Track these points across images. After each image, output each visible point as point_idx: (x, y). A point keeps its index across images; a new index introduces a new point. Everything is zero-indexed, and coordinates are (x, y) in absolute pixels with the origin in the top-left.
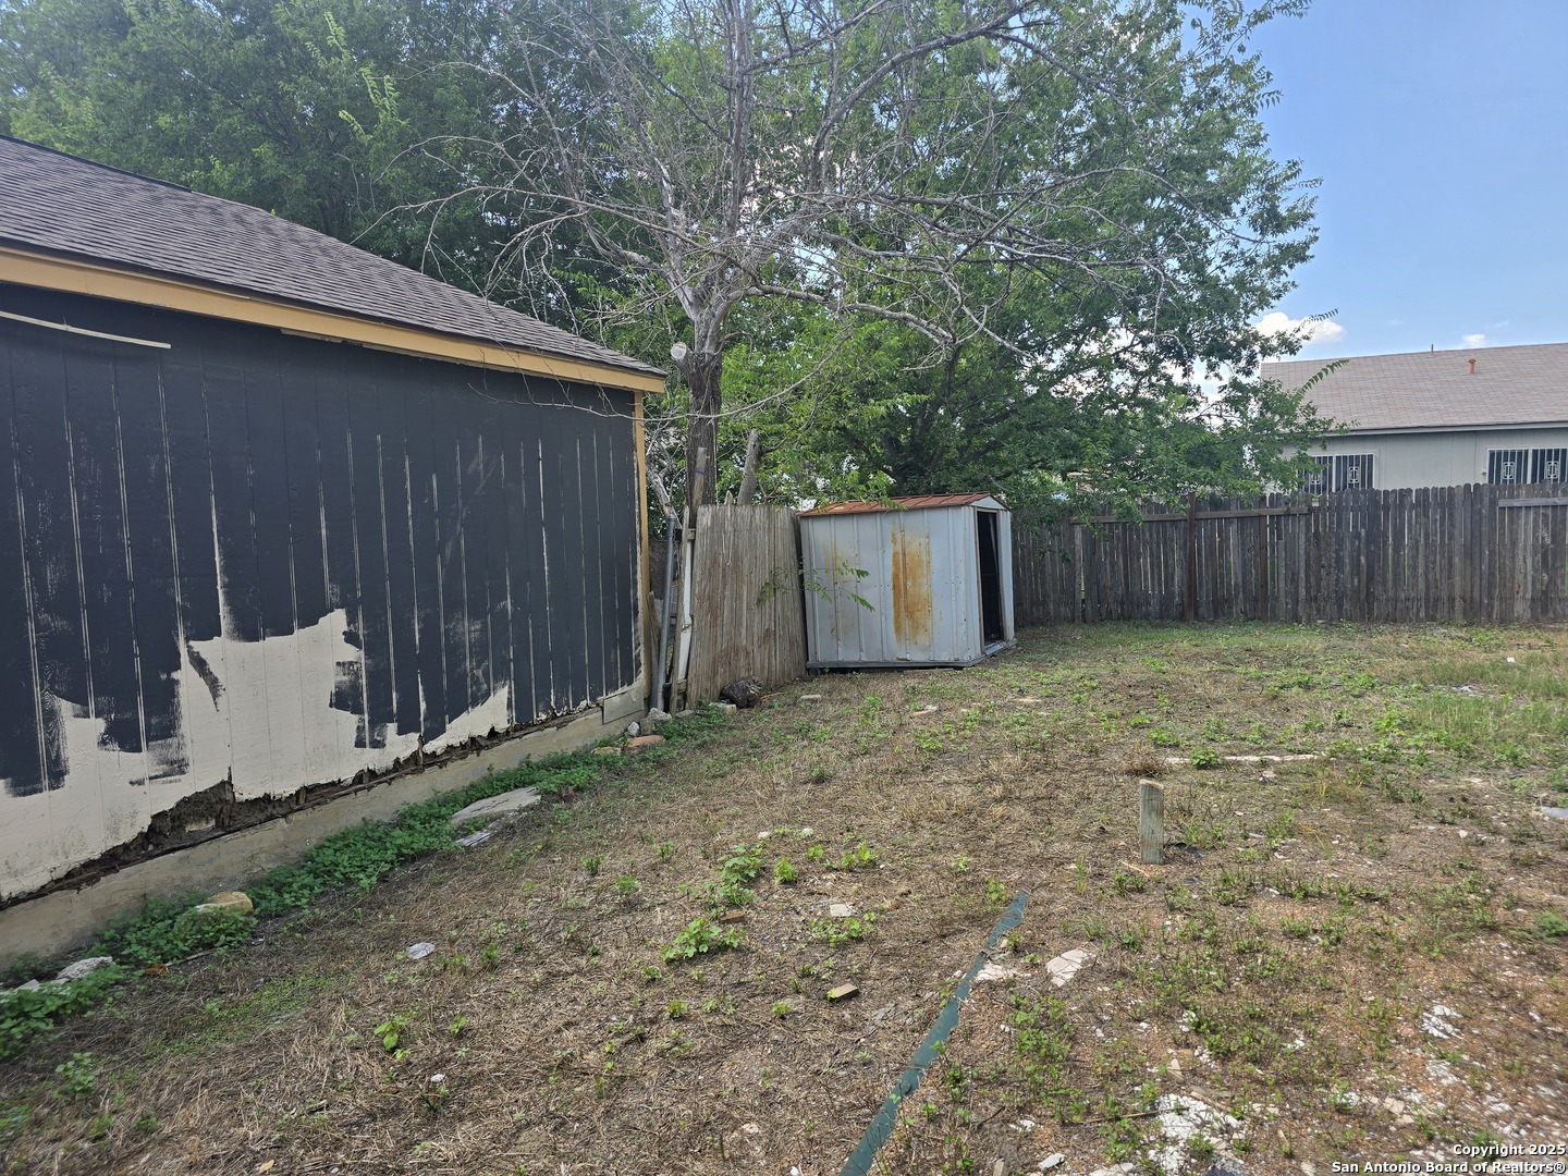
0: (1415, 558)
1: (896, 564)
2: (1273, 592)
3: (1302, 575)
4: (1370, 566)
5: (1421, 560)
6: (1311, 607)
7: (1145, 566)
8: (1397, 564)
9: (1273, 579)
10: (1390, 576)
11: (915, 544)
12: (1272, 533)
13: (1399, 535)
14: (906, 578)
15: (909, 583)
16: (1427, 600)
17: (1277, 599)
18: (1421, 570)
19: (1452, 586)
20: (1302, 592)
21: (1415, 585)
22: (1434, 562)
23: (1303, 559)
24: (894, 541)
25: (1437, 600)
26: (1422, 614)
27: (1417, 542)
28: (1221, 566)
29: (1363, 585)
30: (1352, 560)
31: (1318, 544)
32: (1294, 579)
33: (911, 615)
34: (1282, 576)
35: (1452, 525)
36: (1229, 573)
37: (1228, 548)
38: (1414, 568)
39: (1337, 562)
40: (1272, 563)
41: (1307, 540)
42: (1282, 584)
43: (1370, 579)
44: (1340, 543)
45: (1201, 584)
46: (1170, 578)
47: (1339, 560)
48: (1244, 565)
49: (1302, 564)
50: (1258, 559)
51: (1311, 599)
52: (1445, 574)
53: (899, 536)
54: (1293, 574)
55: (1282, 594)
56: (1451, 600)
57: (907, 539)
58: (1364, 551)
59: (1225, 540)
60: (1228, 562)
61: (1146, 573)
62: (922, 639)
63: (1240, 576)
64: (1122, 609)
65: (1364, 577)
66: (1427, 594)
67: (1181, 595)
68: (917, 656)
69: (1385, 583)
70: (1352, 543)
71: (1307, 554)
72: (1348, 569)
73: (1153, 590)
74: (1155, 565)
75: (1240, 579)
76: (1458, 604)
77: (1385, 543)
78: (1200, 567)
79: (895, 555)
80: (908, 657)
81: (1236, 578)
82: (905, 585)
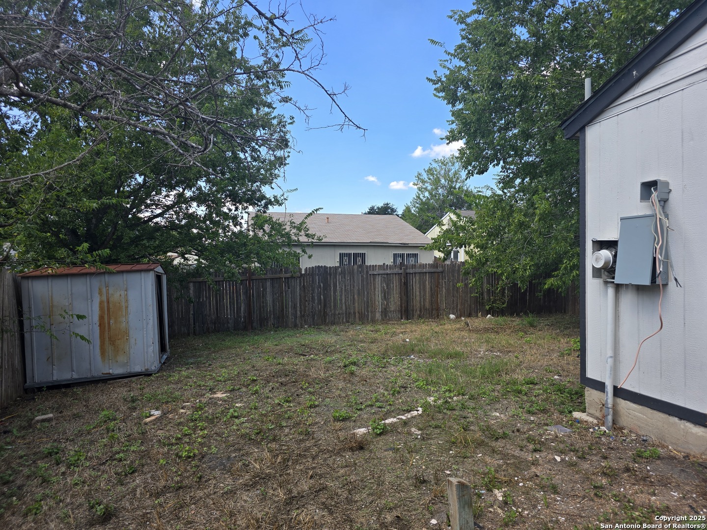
0: (341, 296)
1: (101, 308)
2: (286, 313)
3: (298, 305)
4: (325, 300)
5: (343, 297)
6: (302, 320)
7: (227, 304)
8: (335, 299)
9: (286, 308)
10: (332, 304)
11: (117, 296)
12: (285, 286)
13: (335, 286)
14: (109, 319)
15: (112, 322)
16: (346, 314)
17: (288, 317)
18: (343, 301)
19: (355, 307)
20: (298, 313)
21: (342, 308)
22: (348, 298)
23: (298, 297)
24: (100, 293)
25: (350, 313)
26: (344, 320)
27: (342, 289)
28: (263, 302)
29: (322, 308)
30: (318, 298)
31: (304, 291)
32: (295, 307)
33: (112, 342)
34: (290, 306)
35: (354, 281)
36: (267, 305)
37: (266, 293)
38: (341, 300)
39: (312, 299)
40: (286, 300)
41: (300, 289)
42: (290, 310)
43: (325, 306)
44: (313, 290)
45: (254, 312)
46: (239, 309)
47: (313, 298)
48: (273, 301)
49: (298, 300)
50: (280, 298)
51: (302, 316)
52: (352, 302)
53: (104, 290)
54: (295, 305)
55: (290, 315)
56: (355, 313)
57: (111, 291)
58: (322, 293)
59: (265, 289)
60: (266, 300)
61: (227, 307)
62: (122, 358)
63: (272, 307)
64: (215, 327)
65: (323, 305)
66: (346, 311)
67: (245, 317)
68: (118, 371)
69: (330, 307)
70: (318, 290)
71: (300, 295)
72: (316, 302)
73: (231, 316)
74: (232, 303)
75: (272, 309)
76: (357, 315)
77: (330, 290)
78: (254, 303)
79: (101, 303)
80: (111, 371)
81: (270, 308)
82: (109, 323)
